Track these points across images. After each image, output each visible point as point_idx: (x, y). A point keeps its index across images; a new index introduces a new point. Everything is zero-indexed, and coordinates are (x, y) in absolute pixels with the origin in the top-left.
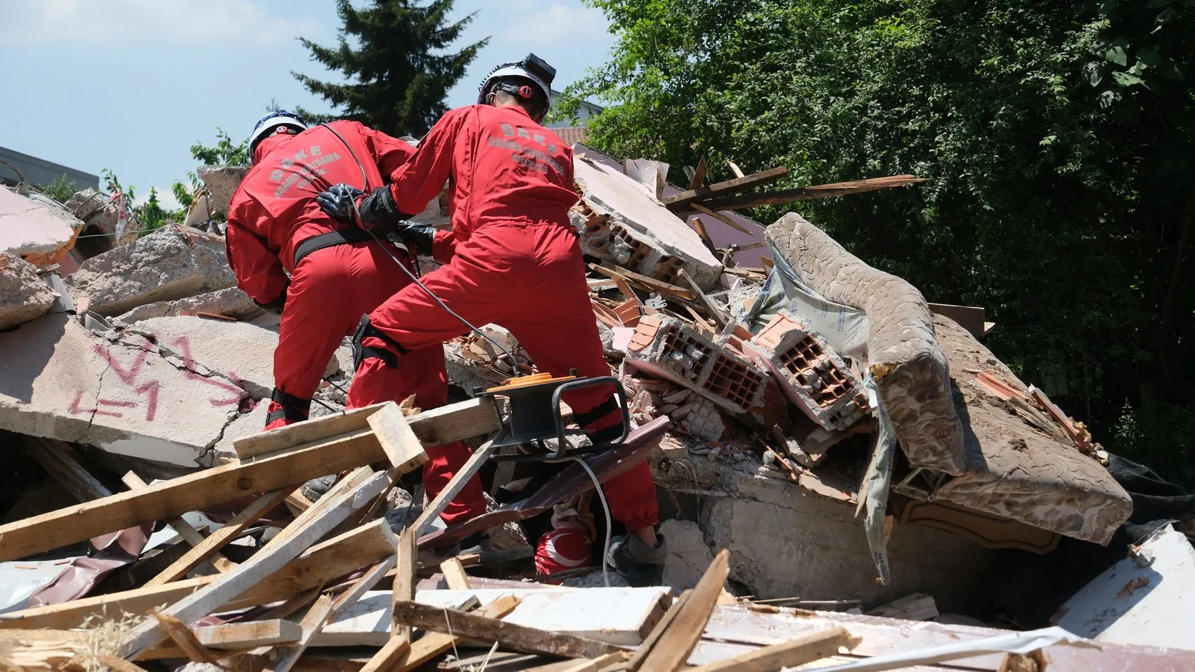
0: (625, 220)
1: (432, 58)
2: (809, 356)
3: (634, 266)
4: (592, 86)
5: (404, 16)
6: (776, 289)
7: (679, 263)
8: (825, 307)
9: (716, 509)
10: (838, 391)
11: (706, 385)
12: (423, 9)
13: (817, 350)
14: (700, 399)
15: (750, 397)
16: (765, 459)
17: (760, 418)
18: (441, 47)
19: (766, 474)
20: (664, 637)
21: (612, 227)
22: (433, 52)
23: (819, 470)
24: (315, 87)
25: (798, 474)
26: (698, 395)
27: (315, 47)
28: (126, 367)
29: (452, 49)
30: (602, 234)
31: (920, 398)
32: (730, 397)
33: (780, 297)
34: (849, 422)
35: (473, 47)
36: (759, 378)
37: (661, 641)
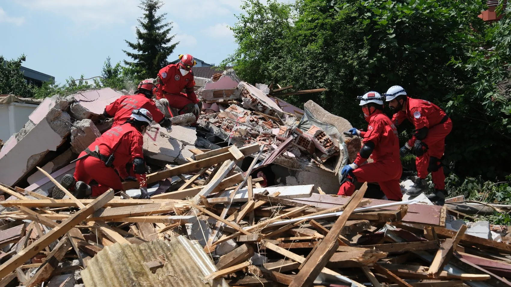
0: (260, 100)
1: (163, 47)
2: (322, 136)
3: (263, 112)
4: (229, 60)
5: (155, 35)
6: (306, 119)
7: (274, 111)
8: (321, 124)
9: (300, 174)
10: (330, 145)
11: (297, 143)
12: (160, 33)
13: (324, 135)
14: (295, 147)
15: (307, 146)
16: (311, 162)
17: (309, 151)
18: (166, 44)
19: (312, 165)
20: (352, 200)
21: (257, 102)
22: (163, 45)
23: (324, 164)
24: (129, 54)
25: (320, 165)
26: (294, 145)
27: (129, 43)
28: (153, 137)
29: (169, 45)
30: (255, 103)
31: (355, 148)
32: (303, 146)
33: (307, 121)
34: (333, 153)
35: (175, 45)
36: (309, 142)
37: (351, 202)
